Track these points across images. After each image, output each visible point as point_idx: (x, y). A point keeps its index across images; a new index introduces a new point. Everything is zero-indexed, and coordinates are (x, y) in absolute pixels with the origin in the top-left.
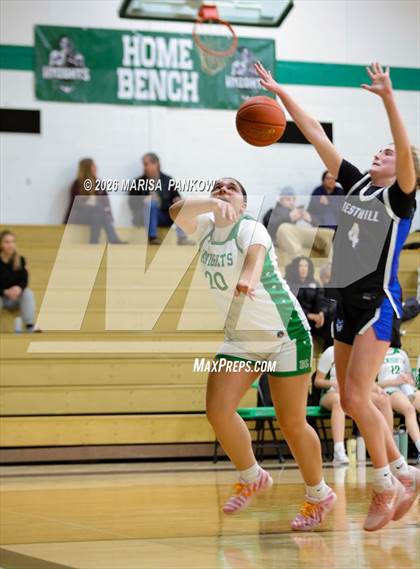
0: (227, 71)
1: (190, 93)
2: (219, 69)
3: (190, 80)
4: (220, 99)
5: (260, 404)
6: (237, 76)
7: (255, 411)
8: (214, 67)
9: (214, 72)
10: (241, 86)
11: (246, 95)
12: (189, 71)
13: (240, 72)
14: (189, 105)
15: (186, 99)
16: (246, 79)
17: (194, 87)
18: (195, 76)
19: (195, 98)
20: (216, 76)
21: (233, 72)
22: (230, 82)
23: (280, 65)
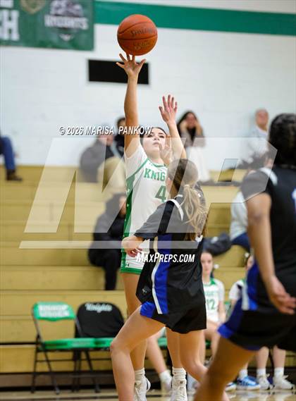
0: (47, 10)
1: (10, 31)
2: (39, 8)
3: (10, 19)
4: (40, 38)
5: (77, 335)
6: (57, 15)
7: (72, 342)
8: (34, 6)
9: (33, 11)
10: (60, 25)
11: (65, 34)
12: (10, 9)
13: (60, 12)
14: (9, 43)
15: (6, 37)
16: (66, 19)
17: (14, 25)
18: (15, 14)
19: (15, 37)
20: (35, 15)
21: (53, 12)
22: (50, 21)
23: (100, 6)
